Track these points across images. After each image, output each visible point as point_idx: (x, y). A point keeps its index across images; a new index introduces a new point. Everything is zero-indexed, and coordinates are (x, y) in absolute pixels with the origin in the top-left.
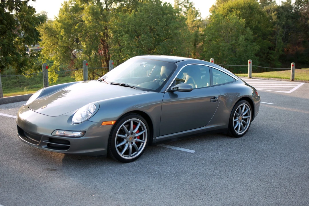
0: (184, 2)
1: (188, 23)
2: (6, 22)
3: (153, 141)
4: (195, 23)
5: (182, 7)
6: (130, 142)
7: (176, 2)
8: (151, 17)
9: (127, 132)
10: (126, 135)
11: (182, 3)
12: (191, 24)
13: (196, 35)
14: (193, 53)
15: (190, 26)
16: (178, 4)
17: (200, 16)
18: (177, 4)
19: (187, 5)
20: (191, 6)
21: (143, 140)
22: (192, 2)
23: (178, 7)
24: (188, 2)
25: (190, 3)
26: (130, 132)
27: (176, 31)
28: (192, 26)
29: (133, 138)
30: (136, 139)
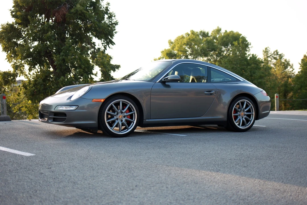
0: (273, 54)
1: (276, 74)
2: (83, 66)
3: (144, 122)
4: (284, 74)
5: (272, 59)
6: (120, 119)
7: (265, 55)
8: (235, 68)
9: (117, 111)
10: (116, 113)
11: (271, 56)
12: (280, 75)
13: (286, 85)
14: (284, 104)
15: (279, 77)
16: (268, 57)
17: (292, 68)
18: (266, 56)
19: (277, 57)
20: (280, 57)
21: (134, 120)
22: (282, 54)
23: (268, 59)
24: (277, 54)
25: (280, 55)
26: (119, 111)
27: (260, 80)
28: (282, 76)
29: (123, 117)
30: (126, 117)
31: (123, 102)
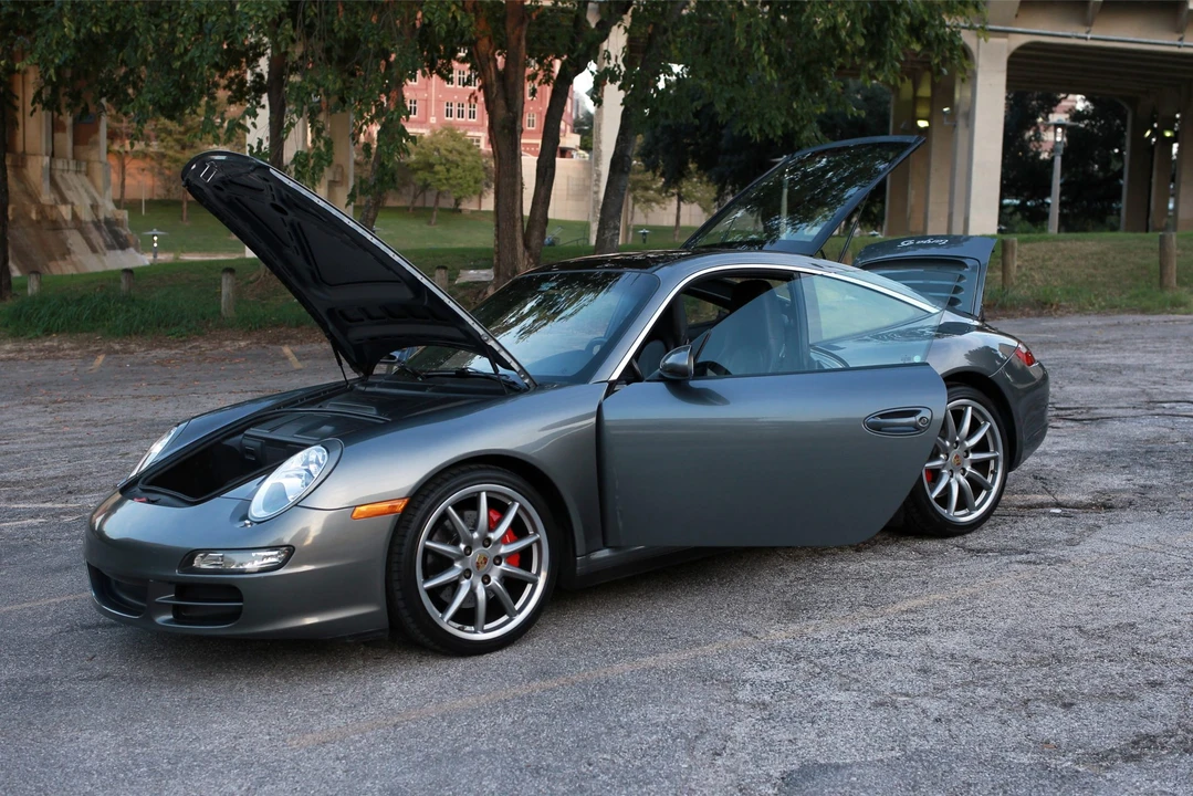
31: (492, 495)
